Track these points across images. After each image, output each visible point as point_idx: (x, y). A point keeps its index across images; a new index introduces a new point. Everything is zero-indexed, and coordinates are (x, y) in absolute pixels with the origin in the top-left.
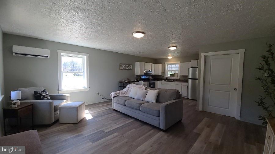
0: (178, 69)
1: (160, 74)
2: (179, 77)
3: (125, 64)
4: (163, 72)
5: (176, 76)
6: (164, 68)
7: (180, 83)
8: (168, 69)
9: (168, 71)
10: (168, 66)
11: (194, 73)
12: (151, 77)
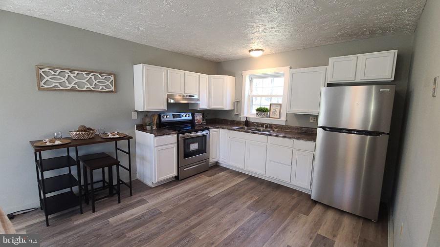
0: (280, 91)
1: (227, 106)
2: (283, 118)
3: (72, 71)
4: (238, 103)
5: (274, 113)
6: (239, 88)
7: (289, 142)
8: (251, 91)
9: (251, 97)
10: (251, 81)
11: (334, 109)
12: (198, 117)
